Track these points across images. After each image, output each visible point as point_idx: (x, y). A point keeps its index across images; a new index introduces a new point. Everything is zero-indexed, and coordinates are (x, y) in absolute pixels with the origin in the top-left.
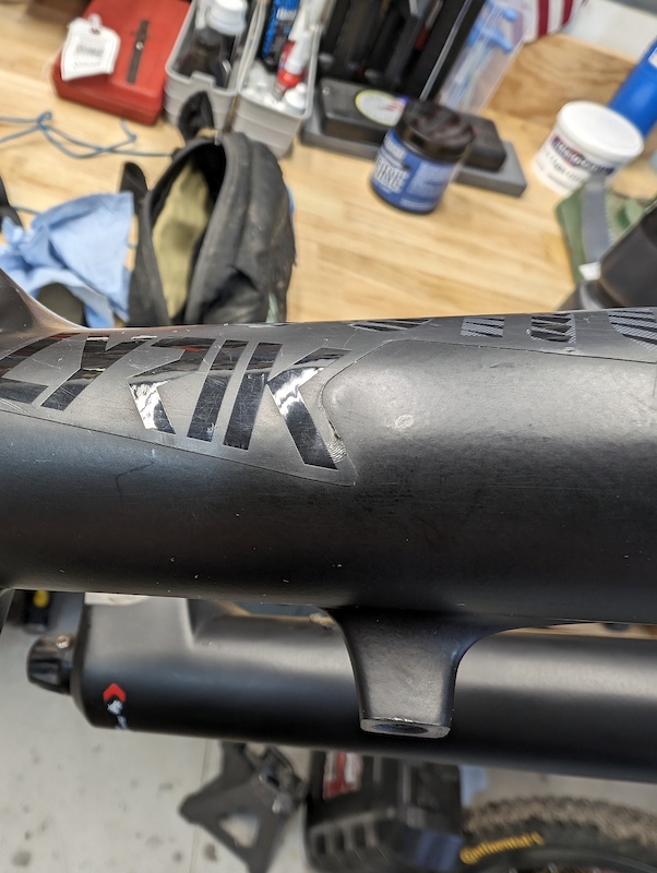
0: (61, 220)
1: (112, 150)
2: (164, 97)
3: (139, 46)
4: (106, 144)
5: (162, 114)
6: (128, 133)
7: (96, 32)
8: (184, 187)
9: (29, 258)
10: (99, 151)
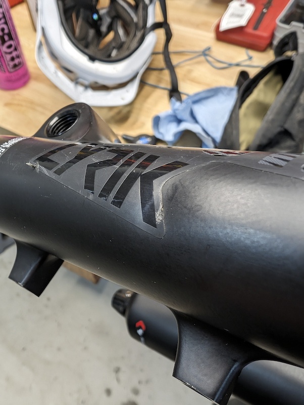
0: (199, 99)
1: (238, 65)
2: (273, 36)
3: (265, 10)
4: (235, 62)
5: (270, 45)
6: (248, 55)
7: (242, 5)
8: (266, 83)
9: (179, 117)
10: (230, 65)
